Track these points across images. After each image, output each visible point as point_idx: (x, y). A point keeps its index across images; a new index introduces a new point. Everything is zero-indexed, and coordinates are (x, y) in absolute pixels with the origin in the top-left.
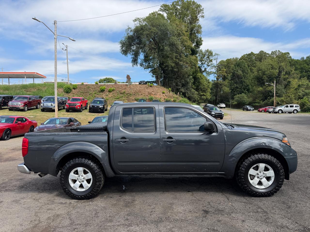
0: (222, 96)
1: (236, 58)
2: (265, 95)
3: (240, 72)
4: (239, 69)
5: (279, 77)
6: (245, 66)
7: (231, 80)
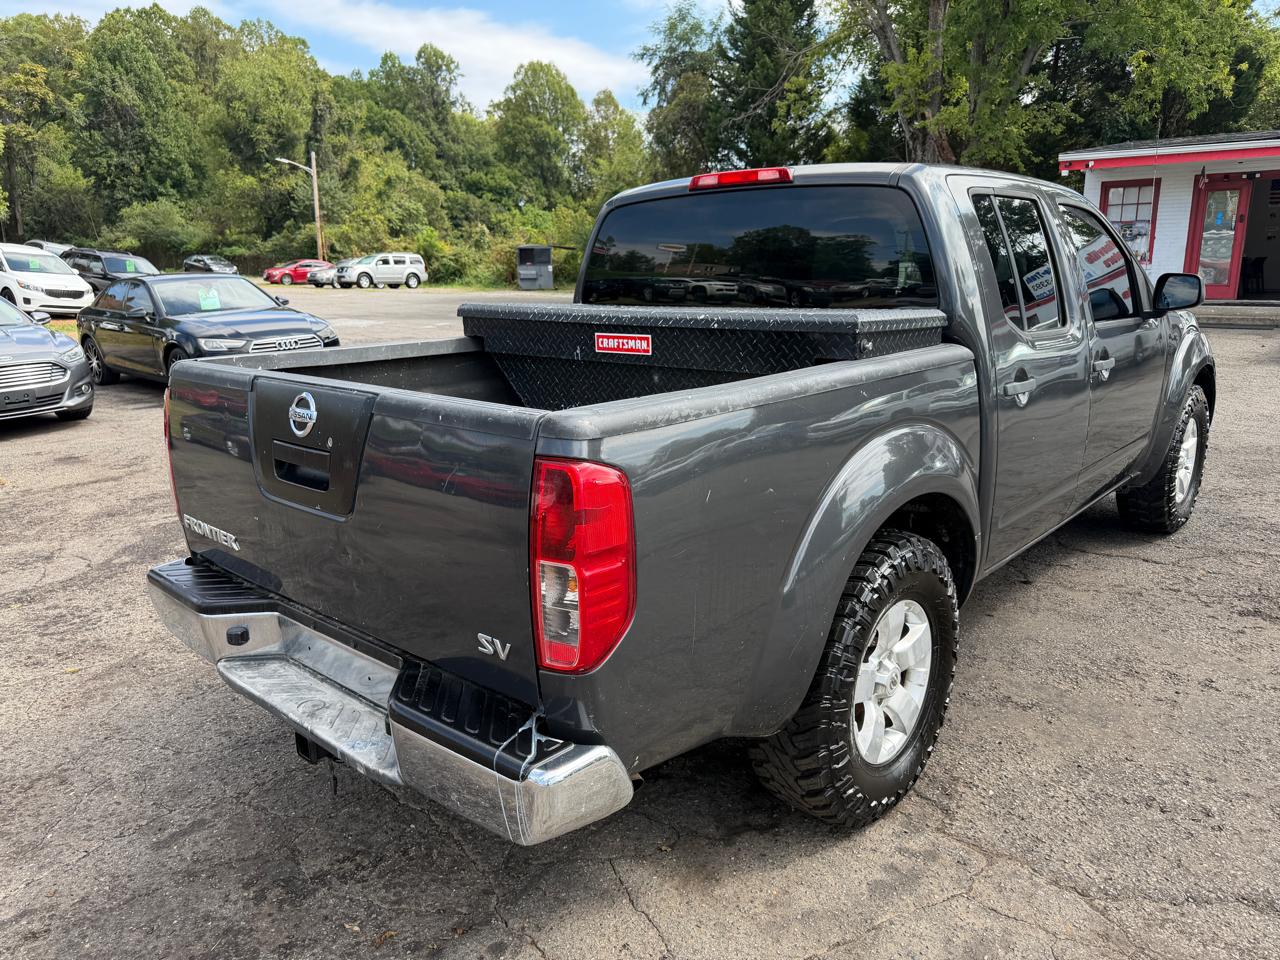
0: (49, 209)
1: (73, 18)
2: (270, 212)
3: (128, 95)
4: (121, 79)
5: (317, 140)
6: (150, 69)
7: (88, 128)
